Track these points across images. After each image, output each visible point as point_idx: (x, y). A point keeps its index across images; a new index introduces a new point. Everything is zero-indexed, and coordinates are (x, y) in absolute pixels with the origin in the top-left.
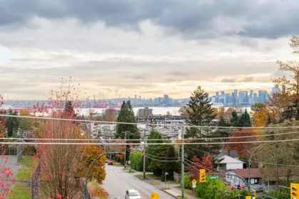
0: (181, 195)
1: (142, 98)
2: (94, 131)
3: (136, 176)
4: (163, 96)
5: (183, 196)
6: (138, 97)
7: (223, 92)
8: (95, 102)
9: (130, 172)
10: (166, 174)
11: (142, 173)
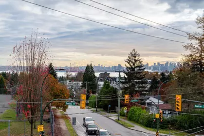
0: (117, 119)
1: (103, 66)
2: (69, 86)
3: (92, 110)
4: (118, 65)
5: (119, 120)
6: (100, 66)
7: (159, 63)
8: (71, 68)
9: (88, 108)
10: (110, 106)
11: (95, 109)
